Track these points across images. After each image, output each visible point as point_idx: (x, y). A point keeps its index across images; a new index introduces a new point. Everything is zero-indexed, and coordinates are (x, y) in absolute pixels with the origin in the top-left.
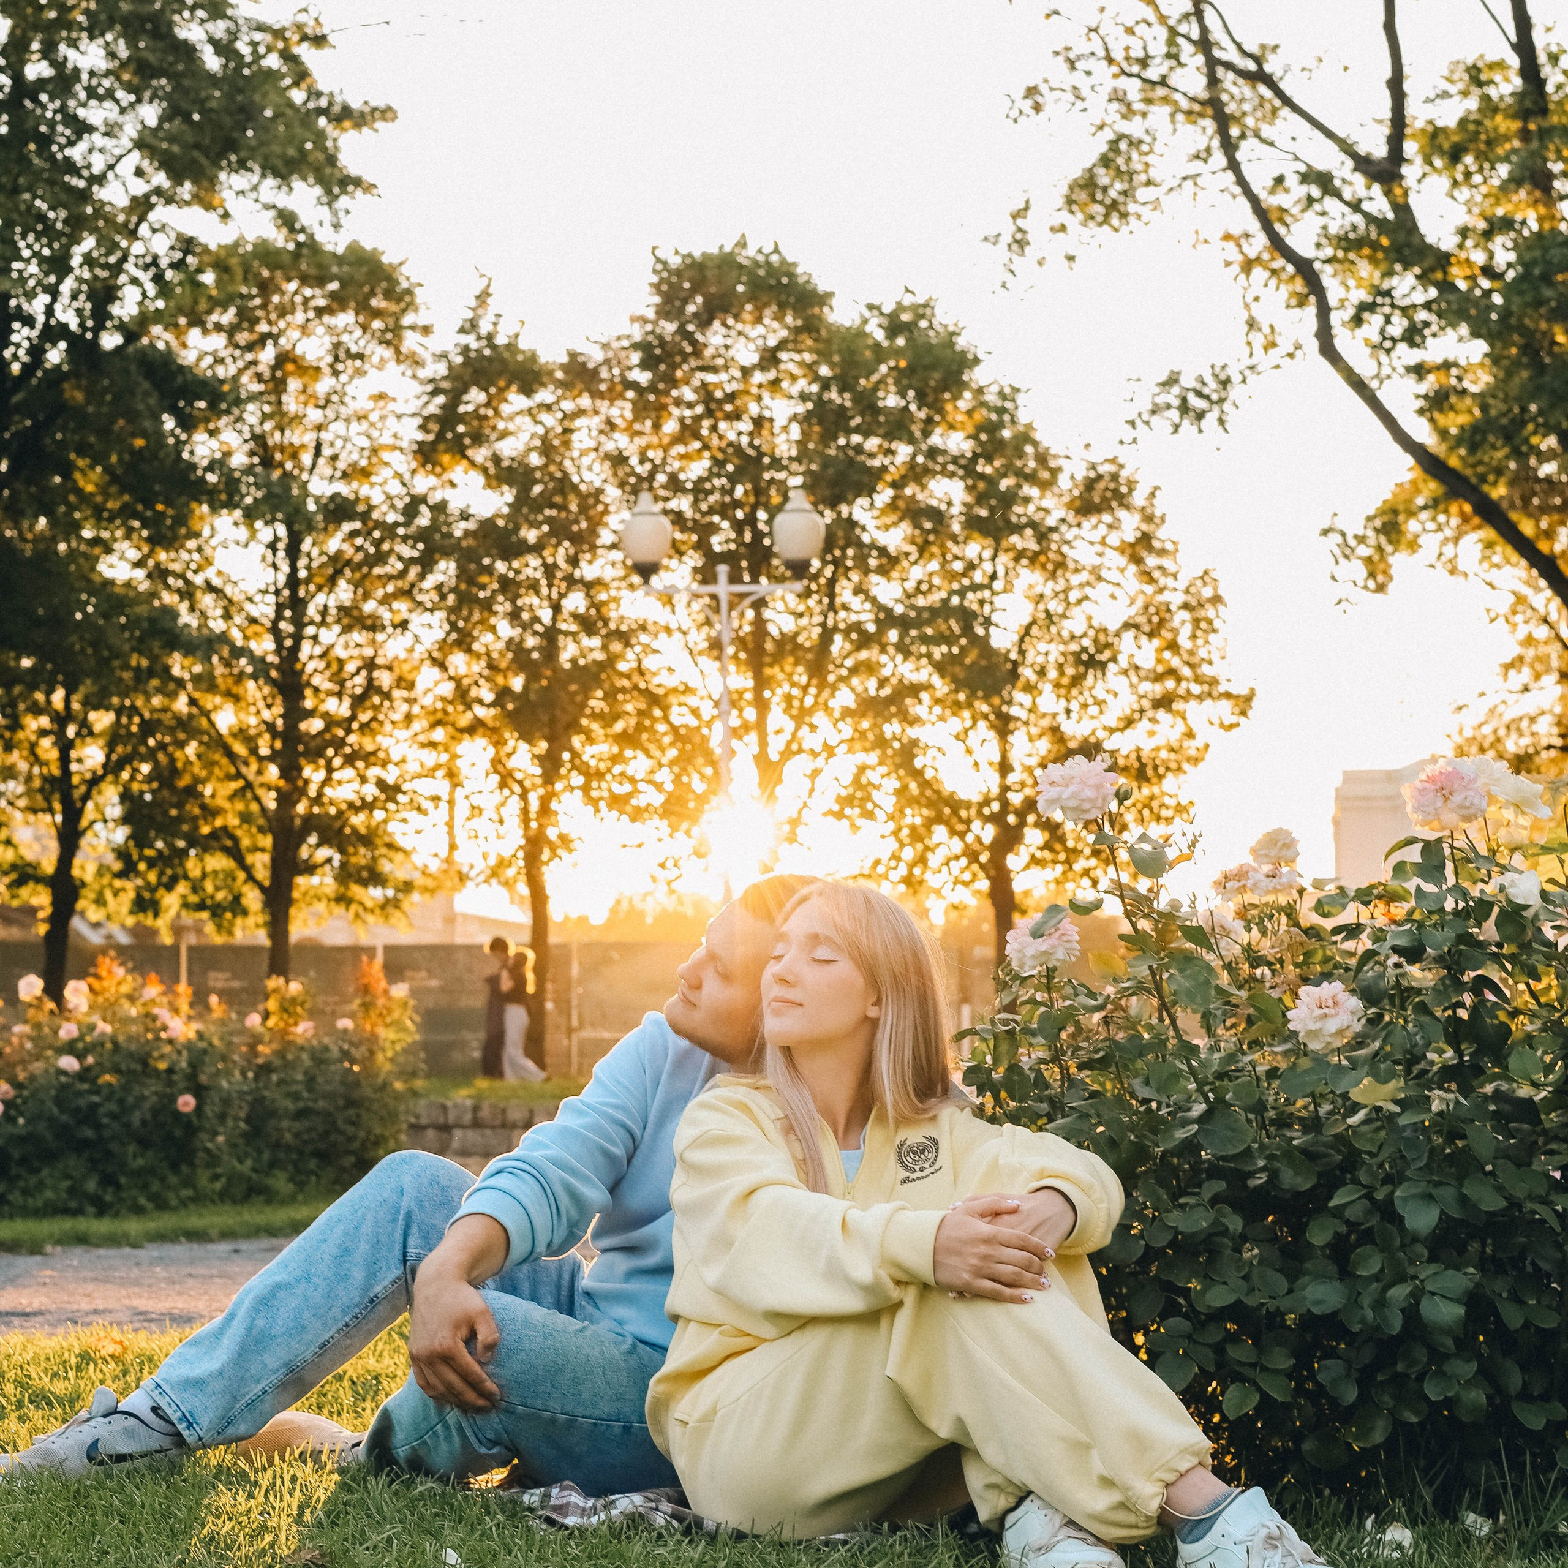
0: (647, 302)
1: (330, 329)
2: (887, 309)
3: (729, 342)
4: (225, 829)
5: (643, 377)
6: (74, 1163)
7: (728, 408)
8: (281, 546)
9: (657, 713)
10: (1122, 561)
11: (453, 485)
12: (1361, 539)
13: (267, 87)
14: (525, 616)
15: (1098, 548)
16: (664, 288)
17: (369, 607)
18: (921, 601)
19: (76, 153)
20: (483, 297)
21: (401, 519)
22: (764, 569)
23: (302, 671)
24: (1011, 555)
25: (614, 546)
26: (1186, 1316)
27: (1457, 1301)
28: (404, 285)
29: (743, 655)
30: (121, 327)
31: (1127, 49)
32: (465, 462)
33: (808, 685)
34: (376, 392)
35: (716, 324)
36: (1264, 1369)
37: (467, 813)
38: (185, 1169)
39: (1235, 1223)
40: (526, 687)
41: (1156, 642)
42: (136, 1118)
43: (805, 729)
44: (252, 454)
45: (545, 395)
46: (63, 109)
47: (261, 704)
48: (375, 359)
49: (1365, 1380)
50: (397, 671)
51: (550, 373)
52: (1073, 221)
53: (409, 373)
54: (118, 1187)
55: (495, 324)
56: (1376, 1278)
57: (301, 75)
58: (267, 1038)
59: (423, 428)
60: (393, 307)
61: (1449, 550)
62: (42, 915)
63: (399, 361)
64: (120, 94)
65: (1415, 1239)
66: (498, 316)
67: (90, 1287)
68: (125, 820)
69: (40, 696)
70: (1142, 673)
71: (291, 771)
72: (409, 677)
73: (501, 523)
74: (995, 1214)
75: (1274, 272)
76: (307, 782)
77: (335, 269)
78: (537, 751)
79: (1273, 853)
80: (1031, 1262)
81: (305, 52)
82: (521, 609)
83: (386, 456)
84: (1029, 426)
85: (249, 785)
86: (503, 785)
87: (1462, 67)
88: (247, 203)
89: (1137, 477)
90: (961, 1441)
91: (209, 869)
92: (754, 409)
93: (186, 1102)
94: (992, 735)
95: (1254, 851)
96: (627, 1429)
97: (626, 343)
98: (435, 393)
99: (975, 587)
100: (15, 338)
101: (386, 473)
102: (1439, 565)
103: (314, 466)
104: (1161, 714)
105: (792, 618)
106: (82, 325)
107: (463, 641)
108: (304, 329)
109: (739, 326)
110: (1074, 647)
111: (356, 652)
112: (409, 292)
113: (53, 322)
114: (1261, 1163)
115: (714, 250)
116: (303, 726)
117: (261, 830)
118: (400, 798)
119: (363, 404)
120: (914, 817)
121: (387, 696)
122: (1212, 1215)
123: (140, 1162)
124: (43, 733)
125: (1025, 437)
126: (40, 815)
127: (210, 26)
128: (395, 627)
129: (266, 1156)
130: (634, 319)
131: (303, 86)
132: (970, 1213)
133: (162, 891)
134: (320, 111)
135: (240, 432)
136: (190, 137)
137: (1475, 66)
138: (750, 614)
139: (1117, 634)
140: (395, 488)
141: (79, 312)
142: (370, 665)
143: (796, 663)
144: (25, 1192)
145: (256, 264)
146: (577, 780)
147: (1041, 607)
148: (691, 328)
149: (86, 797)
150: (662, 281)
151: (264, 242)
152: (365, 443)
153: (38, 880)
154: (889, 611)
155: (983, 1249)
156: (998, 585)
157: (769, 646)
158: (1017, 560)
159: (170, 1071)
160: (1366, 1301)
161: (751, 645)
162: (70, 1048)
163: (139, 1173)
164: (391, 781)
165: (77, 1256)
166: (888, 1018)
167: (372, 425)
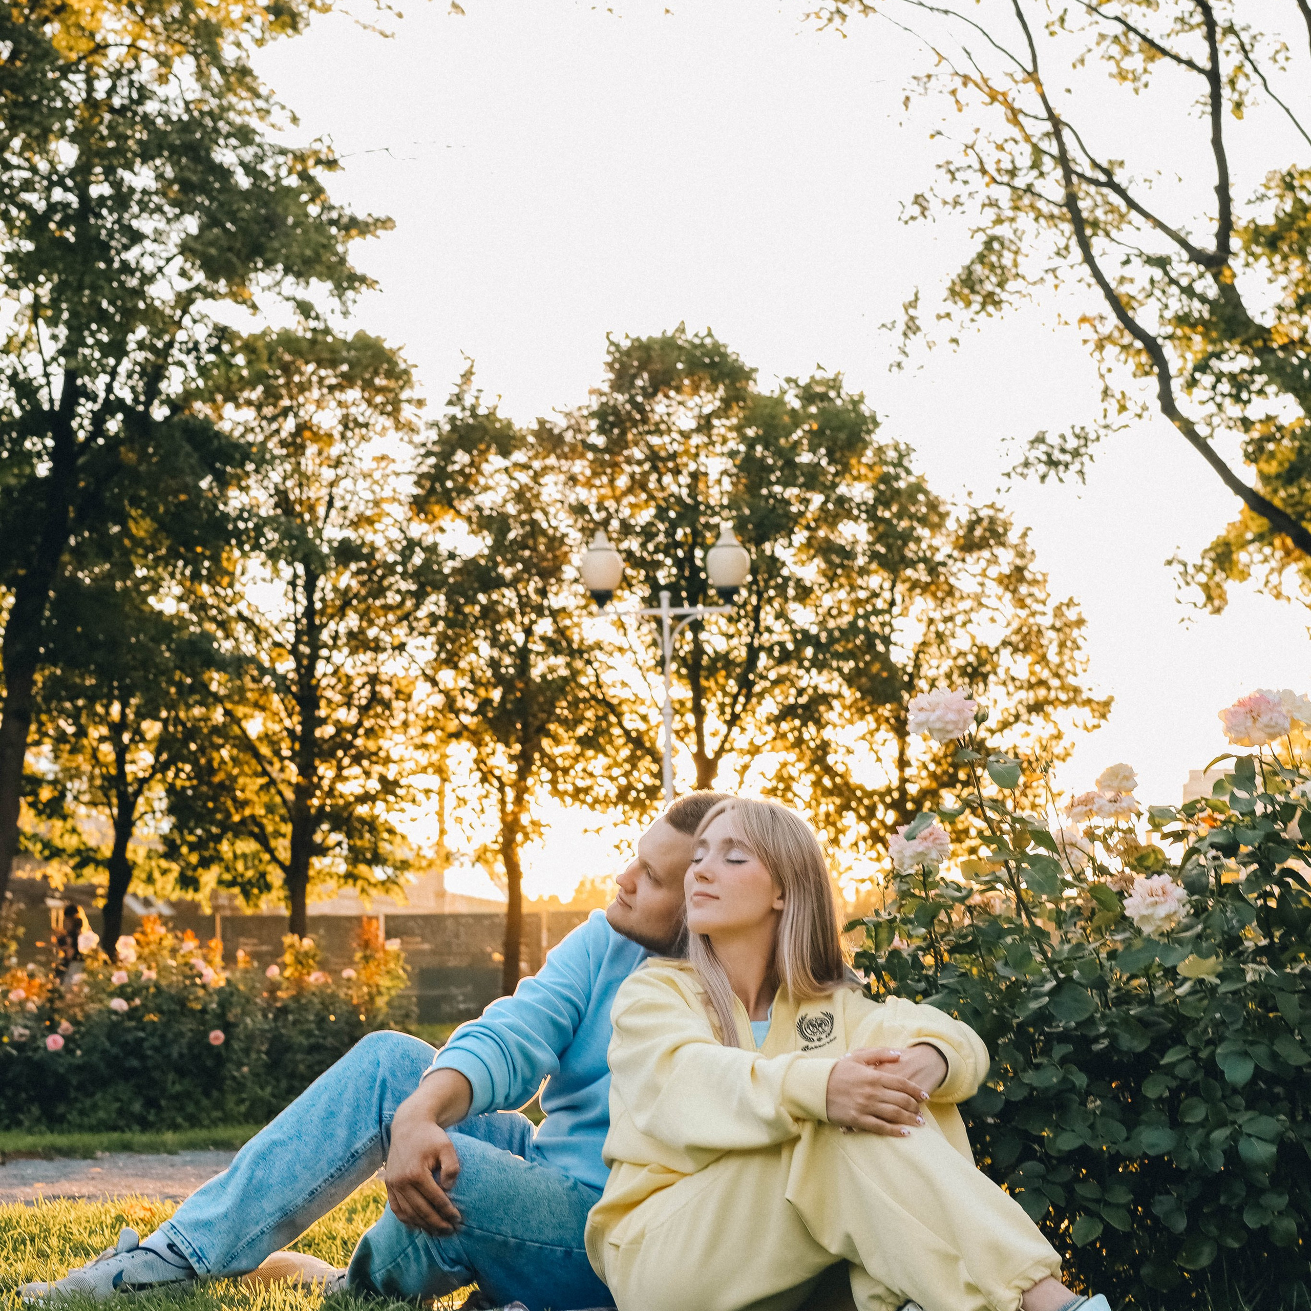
0: (603, 378)
1: (340, 404)
2: (802, 383)
3: (671, 410)
4: (253, 817)
5: (600, 441)
6: (123, 1089)
7: (670, 465)
8: (300, 582)
9: (613, 719)
10: (1000, 590)
11: (442, 530)
12: (1200, 569)
13: (288, 201)
14: (502, 639)
15: (979, 579)
16: (617, 366)
17: (372, 633)
18: (831, 624)
19: (131, 256)
20: (467, 376)
21: (399, 559)
22: (701, 598)
23: (318, 685)
24: (907, 585)
25: (576, 581)
26: (1040, 1160)
27: (1271, 1142)
28: (403, 366)
29: (684, 671)
30: (168, 401)
31: (999, 161)
32: (452, 511)
33: (738, 694)
34: (379, 455)
35: (660, 396)
36: (1107, 1204)
37: (455, 802)
38: (215, 1094)
39: (1081, 1080)
40: (503, 698)
41: (1029, 658)
42: (175, 1052)
43: (736, 730)
44: (277, 505)
45: (519, 456)
46: (118, 221)
47: (283, 714)
48: (378, 428)
49: (1193, 1212)
50: (396, 686)
51: (524, 438)
52: (957, 309)
53: (406, 438)
54: (159, 1108)
55: (477, 398)
56: (1201, 1124)
57: (317, 192)
58: (285, 984)
59: (417, 484)
60: (392, 384)
61: (1274, 579)
62: (100, 891)
63: (397, 428)
64: (167, 208)
65: (1235, 1091)
66: (480, 391)
67: (132, 1180)
68: (171, 811)
69: (100, 709)
70: (1018, 683)
71: (307, 770)
72: (406, 690)
73: (482, 562)
74: (879, 1063)
75: (1125, 348)
76: (321, 778)
77: (345, 354)
78: (513, 752)
79: (1115, 784)
80: (908, 1102)
81: (319, 173)
82: (500, 633)
83: (386, 507)
84: (922, 478)
85: (272, 782)
86: (484, 780)
87: (1278, 176)
88: (272, 295)
89: (1013, 520)
90: (850, 1257)
91: (239, 852)
92: (692, 467)
93: (217, 1037)
94: (891, 735)
95: (1098, 783)
96: (568, 1253)
97: (585, 413)
98: (428, 454)
99: (877, 612)
100: (80, 410)
101: (387, 521)
102: (1266, 591)
103: (327, 516)
104: (1034, 717)
105: (724, 639)
106: (136, 400)
107: (451, 662)
108: (319, 404)
109: (679, 398)
110: (961, 662)
111: (363, 670)
112: (406, 372)
113: (112, 397)
114: (1103, 1029)
115: (657, 335)
116: (318, 733)
117: (283, 819)
118: (399, 791)
119: (367, 465)
120: (828, 805)
121: (387, 705)
122: (1061, 1073)
123: (178, 1087)
124: (102, 739)
125: (918, 488)
126: (100, 807)
127: (241, 151)
128: (394, 649)
129: (284, 1084)
130: (592, 392)
131: (318, 202)
132: (858, 1060)
133: (200, 870)
134: (332, 222)
135: (266, 488)
136: (224, 243)
137: (1290, 174)
138: (689, 635)
139: (997, 651)
140: (395, 534)
141: (133, 389)
142: (374, 679)
143: (728, 676)
144: (82, 1113)
145: (280, 350)
146: (546, 775)
147: (933, 628)
148: (639, 399)
149: (138, 793)
150: (615, 360)
151: (287, 331)
152: (370, 497)
153: (98, 863)
154: (805, 633)
155: (868, 1090)
156: (896, 610)
157: (705, 661)
158: (911, 589)
159: (204, 1011)
160: (1193, 1144)
161: (690, 662)
162: (121, 992)
163: (176, 1097)
164: (391, 777)
165: (122, 1159)
166: (790, 908)
167: (376, 482)
